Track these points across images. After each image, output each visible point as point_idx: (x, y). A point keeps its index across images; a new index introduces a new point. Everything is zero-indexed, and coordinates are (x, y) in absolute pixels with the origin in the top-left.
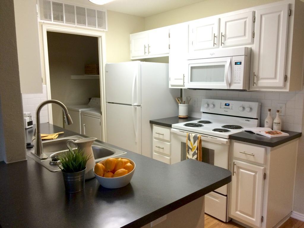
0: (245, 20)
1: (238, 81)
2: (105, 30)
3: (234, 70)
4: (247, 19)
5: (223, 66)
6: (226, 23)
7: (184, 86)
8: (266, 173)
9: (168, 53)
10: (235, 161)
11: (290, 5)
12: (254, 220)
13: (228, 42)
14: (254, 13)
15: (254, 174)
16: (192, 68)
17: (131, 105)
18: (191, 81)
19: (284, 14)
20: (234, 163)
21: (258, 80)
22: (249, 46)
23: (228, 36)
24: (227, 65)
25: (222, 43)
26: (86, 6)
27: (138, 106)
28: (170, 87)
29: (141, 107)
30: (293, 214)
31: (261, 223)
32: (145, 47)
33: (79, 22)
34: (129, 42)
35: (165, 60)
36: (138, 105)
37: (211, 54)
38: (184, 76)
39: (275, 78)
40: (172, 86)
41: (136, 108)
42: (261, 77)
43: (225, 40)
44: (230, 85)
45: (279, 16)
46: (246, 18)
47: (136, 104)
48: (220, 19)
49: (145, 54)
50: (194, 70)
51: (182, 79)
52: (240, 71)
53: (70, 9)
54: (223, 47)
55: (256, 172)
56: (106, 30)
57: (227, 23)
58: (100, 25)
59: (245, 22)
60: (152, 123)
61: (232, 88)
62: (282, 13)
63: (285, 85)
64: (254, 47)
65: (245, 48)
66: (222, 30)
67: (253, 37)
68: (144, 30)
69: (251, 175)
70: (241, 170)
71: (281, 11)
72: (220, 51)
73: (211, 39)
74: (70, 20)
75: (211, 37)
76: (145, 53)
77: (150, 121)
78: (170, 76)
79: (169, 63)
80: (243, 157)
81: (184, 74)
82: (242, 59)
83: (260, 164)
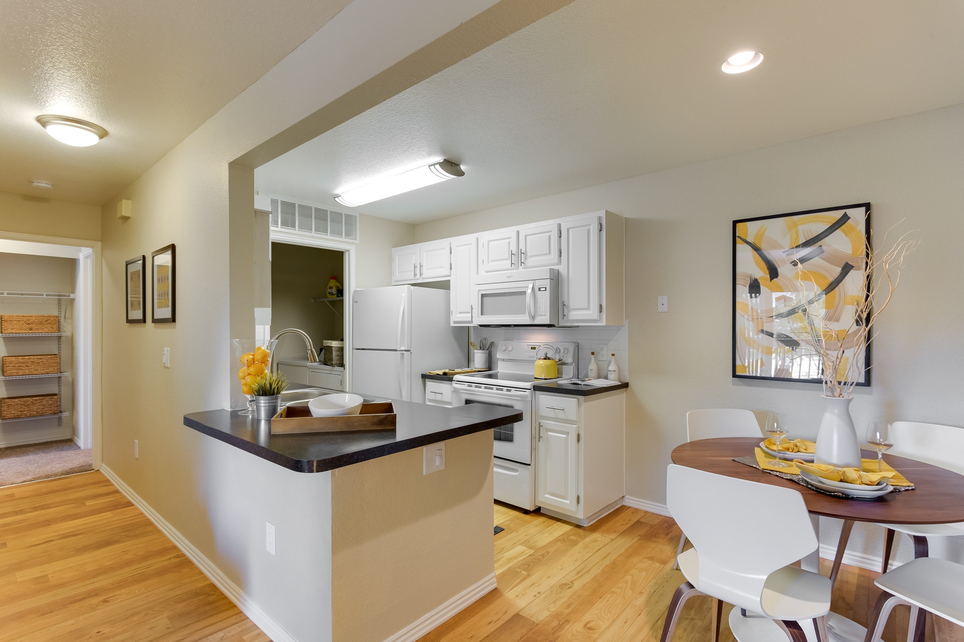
0: (549, 234)
1: (543, 313)
2: (355, 241)
3: (538, 298)
4: (552, 234)
5: (524, 293)
6: (526, 236)
7: (471, 322)
8: (579, 433)
9: (450, 276)
10: (543, 422)
11: (600, 218)
12: (568, 502)
13: (530, 261)
14: (560, 225)
15: (565, 436)
16: (483, 296)
17: (396, 350)
18: (482, 314)
19: (594, 229)
20: (540, 423)
21: (569, 312)
22: (556, 267)
23: (529, 254)
24: (529, 291)
25: (521, 263)
26: (329, 208)
27: (405, 351)
28: (452, 324)
29: (411, 353)
30: (626, 500)
31: (578, 506)
32: (415, 267)
33: (318, 230)
34: (391, 260)
35: (444, 285)
36: (406, 349)
37: (507, 277)
38: (472, 308)
39: (588, 308)
40: (455, 322)
41: (403, 354)
42: (572, 308)
43: (526, 259)
44: (533, 318)
45: (589, 231)
46: (551, 231)
47: (403, 348)
48: (518, 232)
49: (415, 277)
50: (485, 299)
51: (469, 312)
52: (544, 298)
53: (306, 211)
54: (523, 268)
55: (567, 433)
56: (358, 241)
57: (528, 237)
58: (348, 235)
59: (550, 236)
60: (424, 377)
61: (536, 322)
62: (592, 226)
63: (600, 317)
64: (562, 268)
65: (550, 269)
66: (522, 246)
67: (560, 256)
68: (414, 242)
69: (562, 437)
70: (549, 433)
71: (590, 225)
72: (520, 273)
73: (507, 257)
74: (305, 227)
75: (506, 255)
76: (415, 275)
77: (422, 374)
78: (452, 308)
79: (449, 289)
80: (551, 414)
81: (472, 305)
82: (547, 284)
83: (572, 421)
